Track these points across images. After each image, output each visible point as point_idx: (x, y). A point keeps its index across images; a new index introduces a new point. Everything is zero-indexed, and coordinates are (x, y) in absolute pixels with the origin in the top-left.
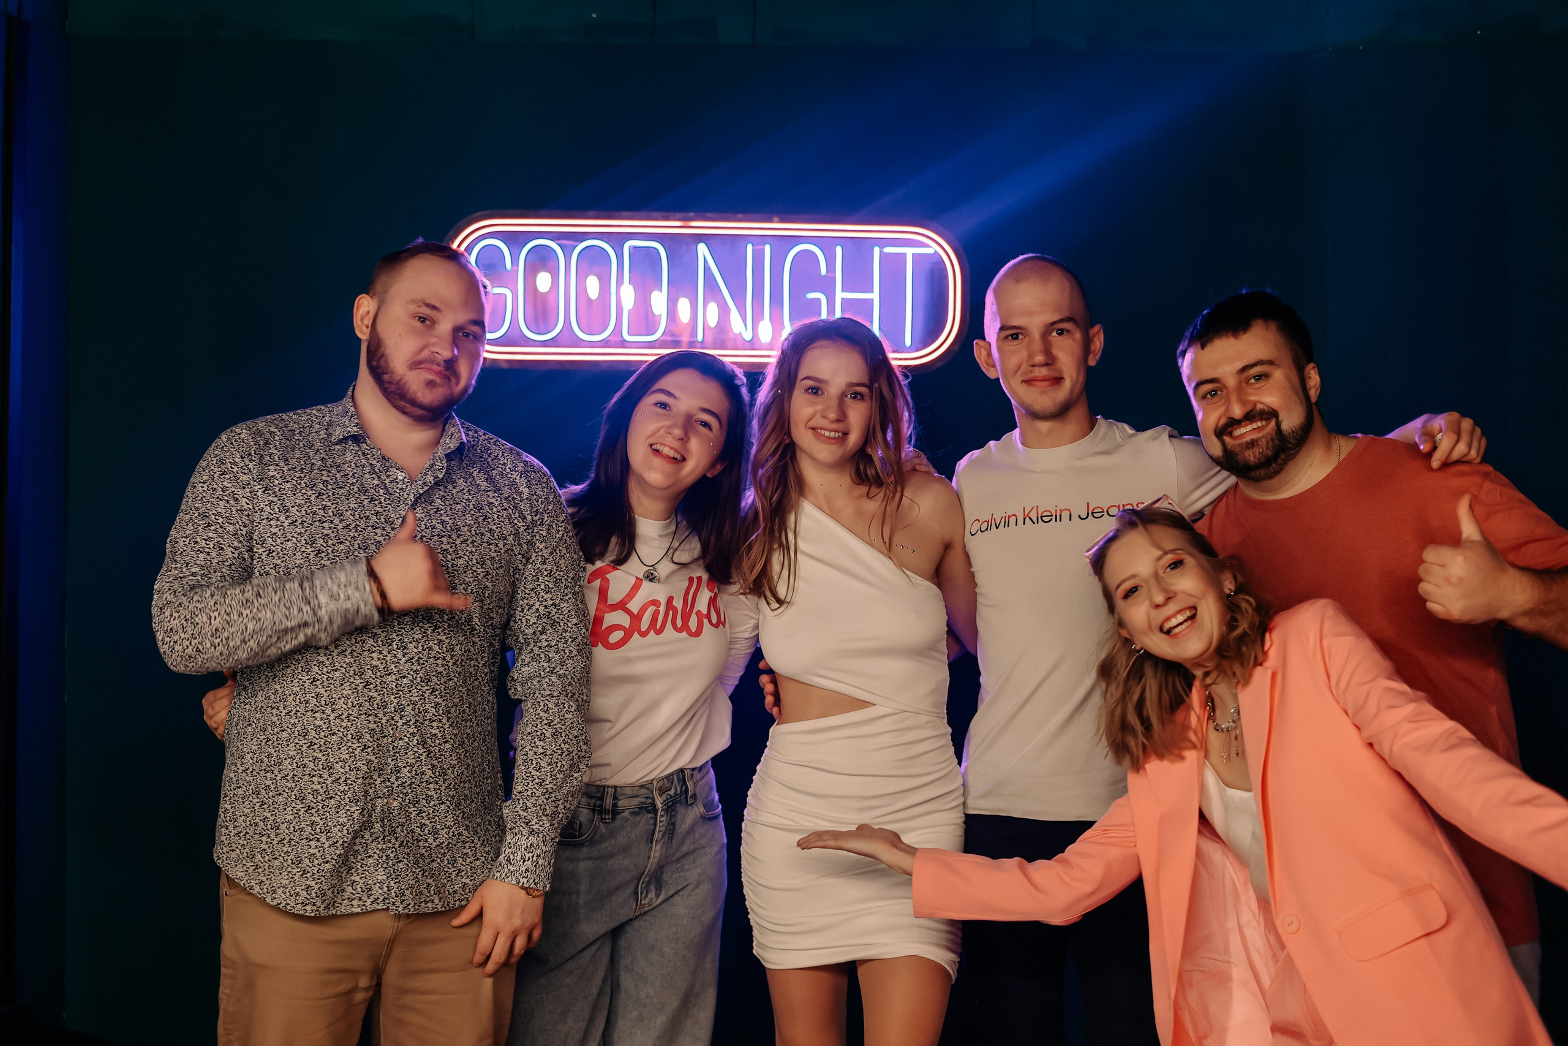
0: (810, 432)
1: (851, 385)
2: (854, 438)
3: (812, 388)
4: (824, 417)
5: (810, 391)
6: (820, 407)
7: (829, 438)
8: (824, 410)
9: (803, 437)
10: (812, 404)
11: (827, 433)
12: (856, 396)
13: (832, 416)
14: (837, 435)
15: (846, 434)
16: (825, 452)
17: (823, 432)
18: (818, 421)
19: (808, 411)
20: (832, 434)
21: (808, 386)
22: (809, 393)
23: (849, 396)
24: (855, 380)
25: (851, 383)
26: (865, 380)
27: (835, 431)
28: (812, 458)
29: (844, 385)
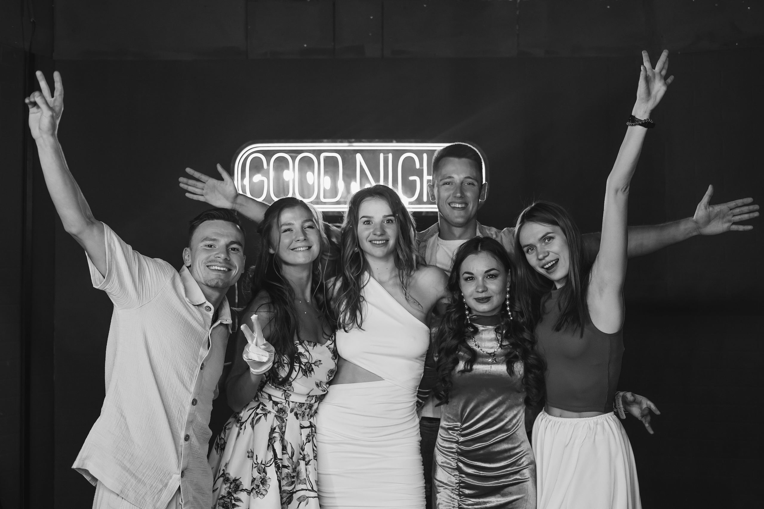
0: (369, 243)
1: (385, 216)
2: (392, 242)
3: (367, 221)
4: (375, 235)
5: (366, 223)
6: (372, 230)
7: (379, 244)
8: (374, 231)
9: (367, 246)
10: (367, 229)
11: (378, 242)
12: (389, 221)
13: (379, 233)
14: (383, 242)
15: (387, 241)
16: (379, 252)
17: (375, 242)
18: (372, 237)
19: (366, 233)
20: (380, 242)
21: (364, 221)
22: (365, 224)
23: (385, 222)
24: (387, 214)
25: (385, 215)
26: (391, 213)
27: (381, 240)
28: (372, 256)
29: (382, 217)
